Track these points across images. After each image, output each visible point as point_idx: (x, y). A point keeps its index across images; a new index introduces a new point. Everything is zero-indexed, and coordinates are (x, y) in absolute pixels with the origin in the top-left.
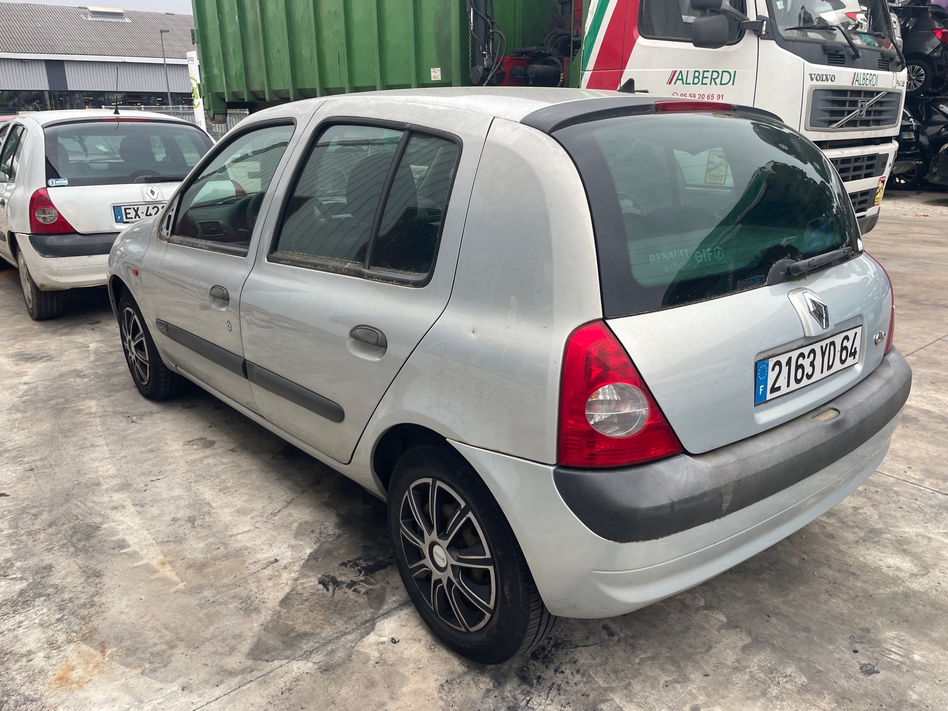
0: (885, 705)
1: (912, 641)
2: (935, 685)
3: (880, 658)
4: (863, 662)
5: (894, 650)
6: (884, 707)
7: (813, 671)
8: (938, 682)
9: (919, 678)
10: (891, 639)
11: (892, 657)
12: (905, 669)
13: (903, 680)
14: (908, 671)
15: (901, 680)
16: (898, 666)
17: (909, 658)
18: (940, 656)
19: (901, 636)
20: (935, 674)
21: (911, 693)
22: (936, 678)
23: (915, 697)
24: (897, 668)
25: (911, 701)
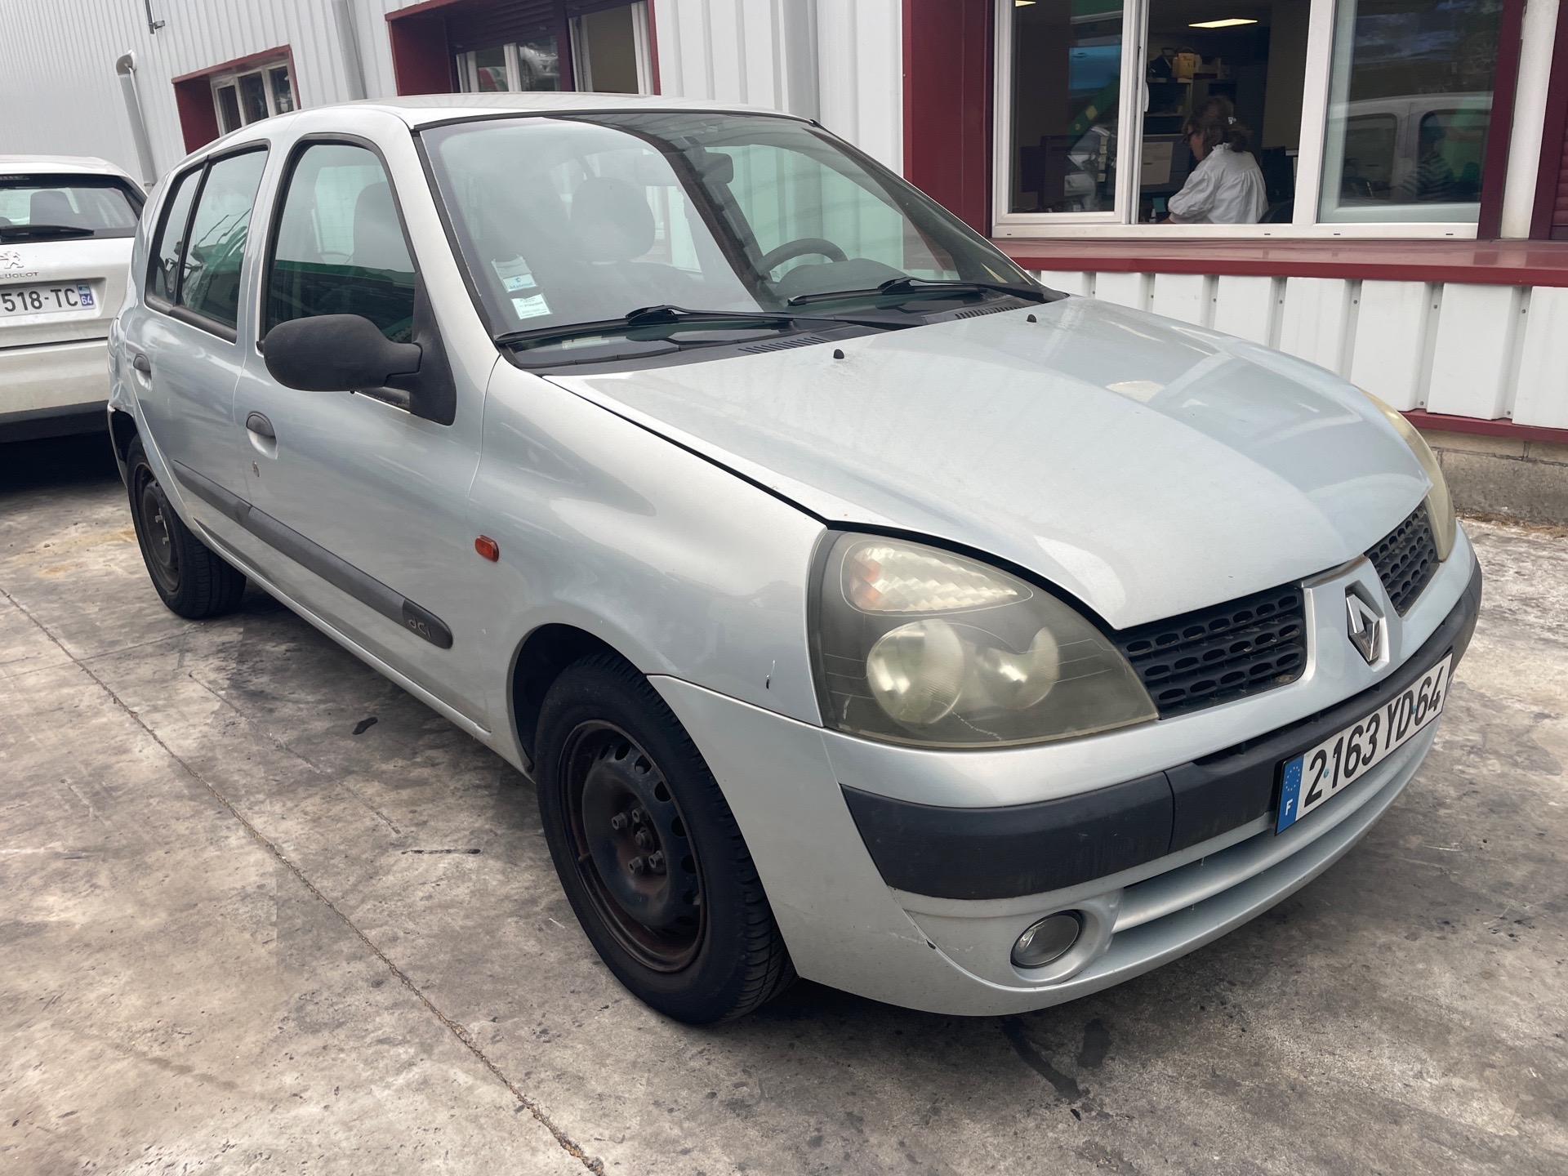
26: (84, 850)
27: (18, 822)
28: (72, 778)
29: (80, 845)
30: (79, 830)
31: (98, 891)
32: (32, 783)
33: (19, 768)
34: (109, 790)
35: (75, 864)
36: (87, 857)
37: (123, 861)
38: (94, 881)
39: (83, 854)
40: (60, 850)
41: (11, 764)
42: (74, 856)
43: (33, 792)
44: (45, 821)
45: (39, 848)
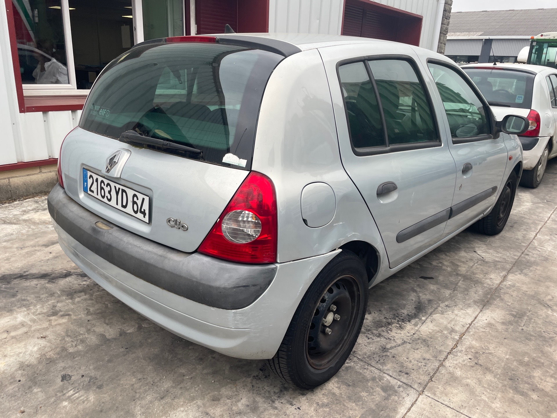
0: (37, 376)
1: (81, 407)
2: (39, 403)
3: (73, 385)
4: (73, 378)
5: (76, 395)
6: (36, 375)
7: (76, 356)
8: (41, 406)
9: (48, 398)
10: (87, 396)
11: (71, 392)
12: (59, 394)
13: (51, 390)
14: (56, 395)
15: (51, 389)
16: (62, 392)
17: (67, 399)
18: (61, 416)
19: (88, 403)
20: (47, 407)
21: (39, 390)
22: (44, 406)
23: (35, 390)
24: (62, 390)
25: (33, 388)
26: (545, 306)
27: (552, 327)
28: (518, 328)
29: (544, 308)
30: (539, 312)
31: (554, 296)
32: (531, 337)
33: (528, 347)
34: (515, 316)
35: (551, 305)
36: (546, 304)
37: (539, 297)
38: (552, 299)
39: (546, 305)
40: (550, 311)
41: (529, 352)
42: (549, 307)
43: (536, 333)
44: (544, 322)
45: (555, 315)
